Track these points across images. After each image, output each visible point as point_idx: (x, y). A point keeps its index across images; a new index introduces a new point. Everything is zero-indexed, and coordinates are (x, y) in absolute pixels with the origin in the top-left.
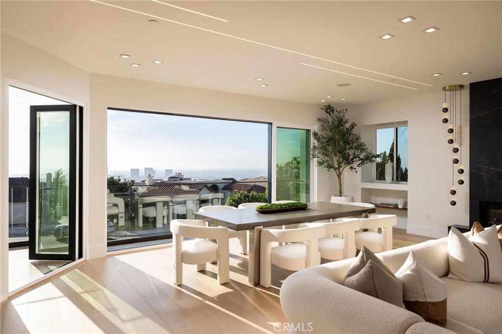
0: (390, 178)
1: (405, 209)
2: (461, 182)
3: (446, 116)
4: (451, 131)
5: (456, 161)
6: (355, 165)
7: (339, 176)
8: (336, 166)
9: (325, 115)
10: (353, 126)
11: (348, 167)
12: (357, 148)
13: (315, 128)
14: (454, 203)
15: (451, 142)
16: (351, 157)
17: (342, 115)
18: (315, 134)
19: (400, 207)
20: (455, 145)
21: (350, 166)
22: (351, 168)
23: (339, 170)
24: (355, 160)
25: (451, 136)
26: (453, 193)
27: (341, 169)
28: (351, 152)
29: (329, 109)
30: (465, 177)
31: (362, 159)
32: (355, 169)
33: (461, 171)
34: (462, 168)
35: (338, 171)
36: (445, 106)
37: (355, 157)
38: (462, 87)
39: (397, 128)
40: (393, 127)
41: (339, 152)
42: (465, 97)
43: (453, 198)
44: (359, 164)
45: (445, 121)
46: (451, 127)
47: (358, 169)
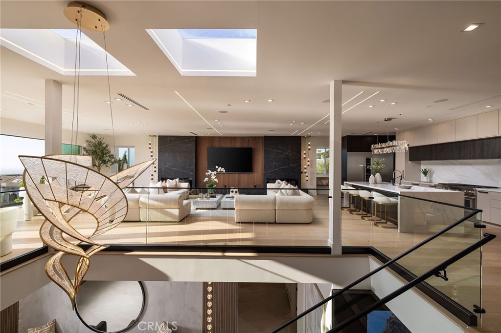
2: (155, 171)
3: (150, 146)
4: (152, 152)
6: (108, 165)
9: (91, 139)
10: (107, 146)
11: (105, 165)
12: (109, 157)
13: (85, 145)
14: (152, 179)
16: (107, 161)
17: (101, 140)
18: (84, 148)
20: (153, 157)
25: (152, 154)
26: (152, 175)
29: (94, 137)
30: (157, 169)
31: (112, 162)
33: (155, 167)
36: (150, 142)
37: (109, 161)
38: (156, 136)
39: (129, 148)
40: (127, 148)
42: (156, 141)
43: (152, 177)
44: (111, 165)
45: (150, 148)
46: (152, 150)
47: (110, 167)
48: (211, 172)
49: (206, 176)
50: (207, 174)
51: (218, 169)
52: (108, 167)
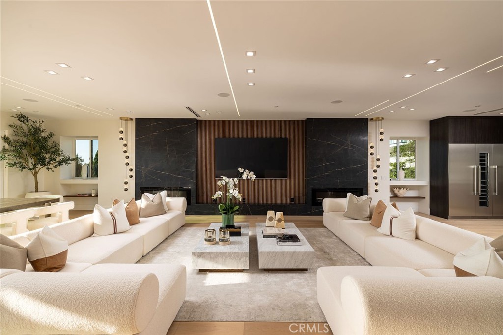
0: (86, 175)
1: (96, 196)
2: (131, 177)
3: (122, 135)
4: (125, 145)
5: (127, 164)
6: (51, 166)
7: (35, 175)
8: (31, 167)
10: (51, 135)
12: (53, 153)
14: (126, 190)
15: (125, 152)
16: (47, 160)
17: (38, 125)
18: (6, 138)
19: (93, 195)
20: (127, 154)
21: (46, 167)
22: (48, 168)
23: (36, 170)
24: (51, 162)
25: (125, 149)
26: (126, 183)
27: (37, 169)
28: (47, 156)
29: (23, 118)
30: (133, 173)
31: (58, 162)
32: (51, 169)
33: (131, 170)
34: (132, 168)
35: (34, 172)
36: (121, 129)
37: (51, 160)
38: (131, 119)
39: (92, 141)
40: (89, 139)
41: (35, 155)
42: (132, 128)
43: (126, 186)
44: (55, 166)
45: (122, 139)
46: (125, 143)
47: (54, 169)
48: (227, 180)
49: (218, 188)
50: (219, 183)
51: (242, 173)
52: (50, 170)
